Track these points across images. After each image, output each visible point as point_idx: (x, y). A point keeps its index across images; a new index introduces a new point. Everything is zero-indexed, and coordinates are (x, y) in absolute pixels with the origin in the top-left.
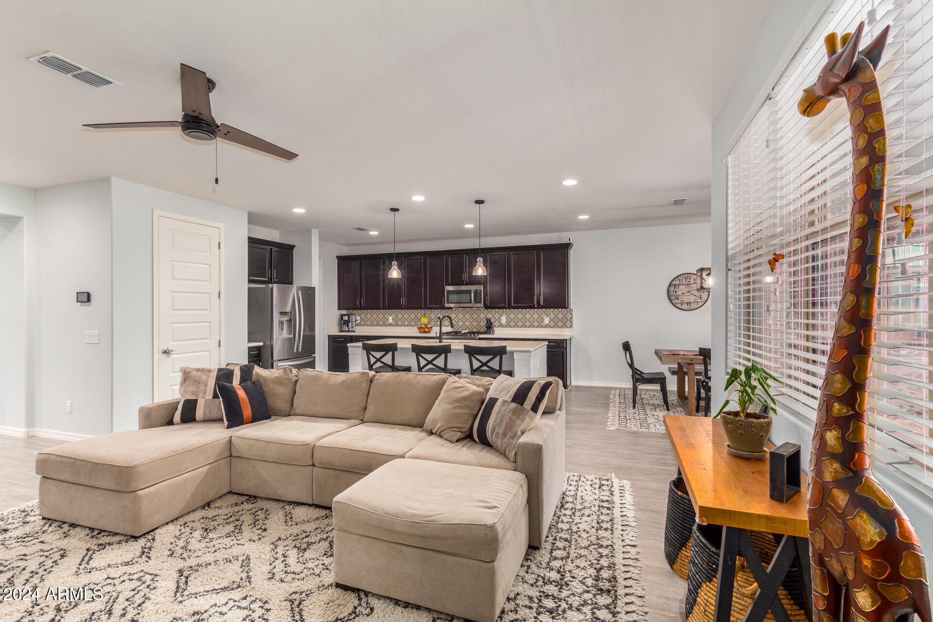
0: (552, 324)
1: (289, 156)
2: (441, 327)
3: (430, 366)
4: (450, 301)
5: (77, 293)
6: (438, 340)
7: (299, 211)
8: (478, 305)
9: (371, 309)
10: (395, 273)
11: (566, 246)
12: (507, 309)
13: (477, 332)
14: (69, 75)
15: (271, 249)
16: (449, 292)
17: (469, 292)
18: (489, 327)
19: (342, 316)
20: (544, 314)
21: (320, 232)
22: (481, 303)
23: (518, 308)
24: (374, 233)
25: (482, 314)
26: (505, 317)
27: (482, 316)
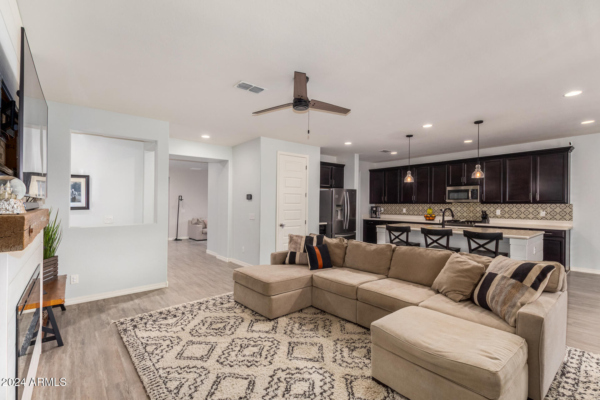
0: (549, 216)
1: (345, 111)
2: (443, 216)
3: (435, 244)
4: (451, 198)
5: (247, 195)
6: (441, 226)
7: (348, 143)
8: (475, 201)
9: (391, 203)
10: (409, 179)
11: (568, 149)
12: (502, 203)
13: (473, 221)
14: (248, 90)
15: (332, 168)
16: (449, 191)
17: (467, 191)
18: (485, 217)
19: (372, 208)
20: (540, 208)
21: (360, 156)
22: (477, 199)
23: (512, 203)
24: (394, 153)
25: (478, 208)
26: (500, 210)
27: (478, 209)
